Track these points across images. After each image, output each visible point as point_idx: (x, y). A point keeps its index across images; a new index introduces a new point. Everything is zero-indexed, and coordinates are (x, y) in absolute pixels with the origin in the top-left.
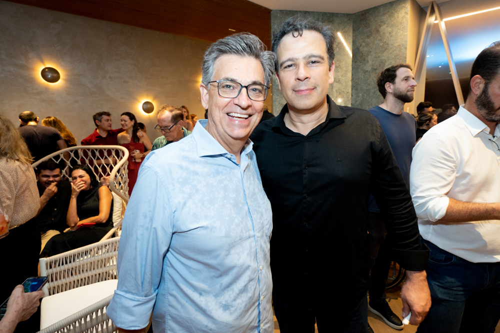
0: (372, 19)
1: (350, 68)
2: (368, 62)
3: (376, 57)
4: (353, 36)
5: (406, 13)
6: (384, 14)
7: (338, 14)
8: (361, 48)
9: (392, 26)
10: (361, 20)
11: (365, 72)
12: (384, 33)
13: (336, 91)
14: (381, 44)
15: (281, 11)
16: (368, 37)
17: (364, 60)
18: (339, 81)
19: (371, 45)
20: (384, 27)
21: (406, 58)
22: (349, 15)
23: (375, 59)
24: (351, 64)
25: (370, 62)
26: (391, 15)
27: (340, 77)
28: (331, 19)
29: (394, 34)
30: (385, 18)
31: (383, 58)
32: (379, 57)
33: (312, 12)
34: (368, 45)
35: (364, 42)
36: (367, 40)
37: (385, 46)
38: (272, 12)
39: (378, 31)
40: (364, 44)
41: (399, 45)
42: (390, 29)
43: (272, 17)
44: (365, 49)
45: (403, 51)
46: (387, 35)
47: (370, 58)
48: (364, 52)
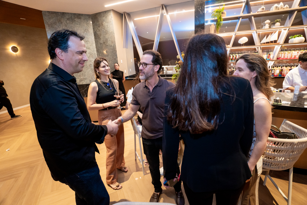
0: (99, 18)
1: (94, 42)
4: (93, 26)
5: (112, 17)
6: (103, 16)
7: (82, 14)
8: (97, 32)
9: (107, 23)
10: (95, 18)
11: (101, 44)
12: (105, 26)
13: (89, 53)
14: (105, 31)
15: (48, 11)
16: (99, 27)
17: (99, 38)
18: (89, 48)
19: (101, 31)
20: (104, 23)
21: (115, 38)
22: (89, 15)
23: (104, 38)
24: (94, 40)
25: (102, 39)
26: (106, 17)
27: (89, 46)
28: (79, 17)
29: (108, 26)
30: (104, 18)
31: (106, 37)
32: (105, 37)
33: (67, 13)
34: (99, 30)
35: (98, 29)
36: (99, 28)
37: (106, 32)
38: (42, 12)
39: (102, 24)
40: (98, 30)
42: (107, 24)
43: (43, 15)
44: (99, 33)
46: (106, 26)
47: (101, 37)
48: (98, 34)
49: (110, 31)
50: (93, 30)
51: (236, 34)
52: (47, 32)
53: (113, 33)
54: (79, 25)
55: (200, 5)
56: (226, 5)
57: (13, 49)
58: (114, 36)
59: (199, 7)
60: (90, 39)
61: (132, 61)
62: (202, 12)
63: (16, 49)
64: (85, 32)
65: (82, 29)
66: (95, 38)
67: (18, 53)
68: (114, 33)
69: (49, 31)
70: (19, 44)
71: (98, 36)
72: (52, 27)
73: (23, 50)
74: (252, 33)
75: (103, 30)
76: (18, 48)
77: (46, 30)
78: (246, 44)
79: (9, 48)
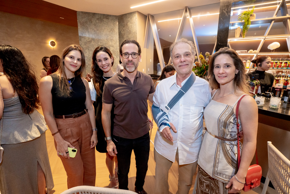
0: (125, 19)
1: (118, 41)
2: (124, 38)
3: (127, 36)
4: (119, 26)
5: (136, 18)
6: (129, 17)
7: (111, 15)
8: (121, 32)
9: (132, 23)
10: (121, 19)
12: (129, 26)
14: (128, 31)
15: (82, 12)
16: (124, 27)
17: (123, 37)
18: (113, 46)
19: (125, 31)
20: (129, 23)
22: (116, 16)
23: (127, 37)
24: (118, 39)
26: (131, 18)
27: (113, 44)
28: (107, 17)
29: (132, 27)
30: (129, 19)
31: (129, 37)
33: (98, 14)
34: (124, 30)
35: (122, 29)
36: (123, 28)
37: (130, 32)
38: (77, 12)
39: (127, 25)
40: (122, 30)
41: (134, 32)
42: (131, 25)
43: (77, 15)
44: (123, 32)
45: (136, 34)
46: (130, 27)
47: (125, 37)
48: (123, 34)
49: (134, 31)
50: (118, 29)
51: (265, 38)
52: (79, 30)
53: (135, 33)
54: (107, 24)
55: (226, 7)
56: (256, 7)
57: (51, 44)
58: (136, 36)
59: (225, 9)
60: (115, 38)
61: (151, 61)
62: (228, 14)
63: (54, 43)
64: (111, 32)
65: (109, 28)
66: (120, 37)
67: (55, 47)
68: (137, 33)
69: (81, 29)
70: (57, 40)
71: (122, 35)
72: (83, 25)
73: (59, 45)
74: (286, 38)
75: (127, 30)
76: (56, 43)
77: (78, 28)
78: (277, 50)
79: (49, 42)
